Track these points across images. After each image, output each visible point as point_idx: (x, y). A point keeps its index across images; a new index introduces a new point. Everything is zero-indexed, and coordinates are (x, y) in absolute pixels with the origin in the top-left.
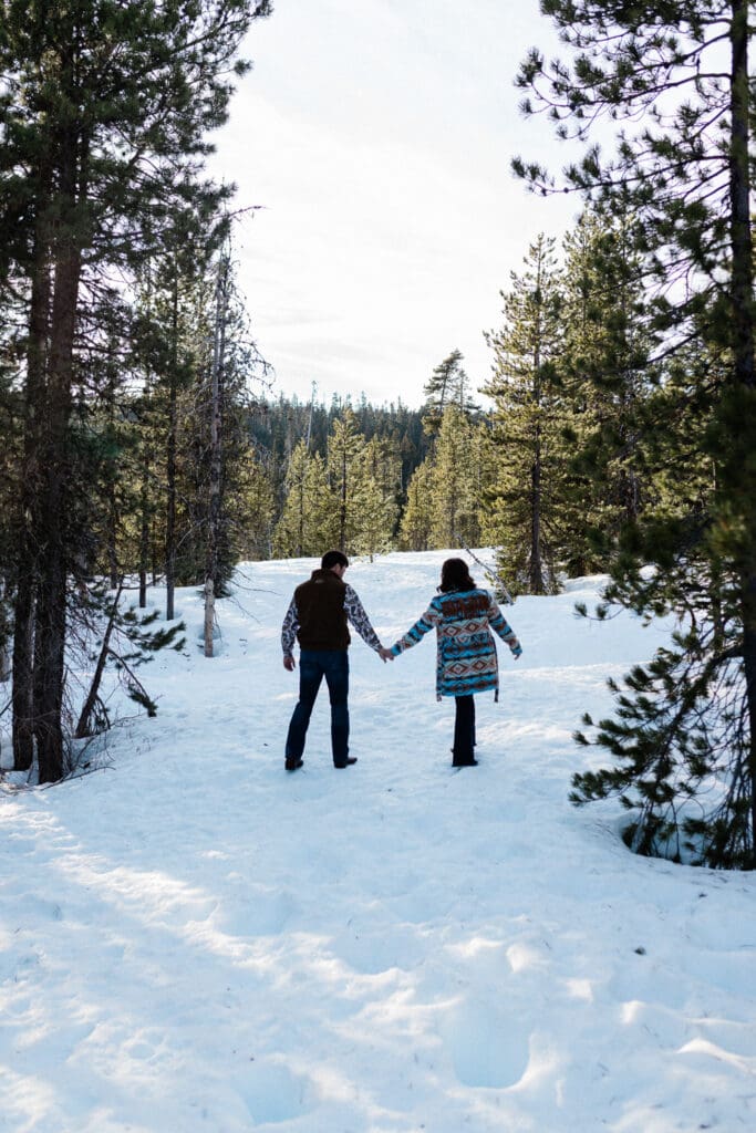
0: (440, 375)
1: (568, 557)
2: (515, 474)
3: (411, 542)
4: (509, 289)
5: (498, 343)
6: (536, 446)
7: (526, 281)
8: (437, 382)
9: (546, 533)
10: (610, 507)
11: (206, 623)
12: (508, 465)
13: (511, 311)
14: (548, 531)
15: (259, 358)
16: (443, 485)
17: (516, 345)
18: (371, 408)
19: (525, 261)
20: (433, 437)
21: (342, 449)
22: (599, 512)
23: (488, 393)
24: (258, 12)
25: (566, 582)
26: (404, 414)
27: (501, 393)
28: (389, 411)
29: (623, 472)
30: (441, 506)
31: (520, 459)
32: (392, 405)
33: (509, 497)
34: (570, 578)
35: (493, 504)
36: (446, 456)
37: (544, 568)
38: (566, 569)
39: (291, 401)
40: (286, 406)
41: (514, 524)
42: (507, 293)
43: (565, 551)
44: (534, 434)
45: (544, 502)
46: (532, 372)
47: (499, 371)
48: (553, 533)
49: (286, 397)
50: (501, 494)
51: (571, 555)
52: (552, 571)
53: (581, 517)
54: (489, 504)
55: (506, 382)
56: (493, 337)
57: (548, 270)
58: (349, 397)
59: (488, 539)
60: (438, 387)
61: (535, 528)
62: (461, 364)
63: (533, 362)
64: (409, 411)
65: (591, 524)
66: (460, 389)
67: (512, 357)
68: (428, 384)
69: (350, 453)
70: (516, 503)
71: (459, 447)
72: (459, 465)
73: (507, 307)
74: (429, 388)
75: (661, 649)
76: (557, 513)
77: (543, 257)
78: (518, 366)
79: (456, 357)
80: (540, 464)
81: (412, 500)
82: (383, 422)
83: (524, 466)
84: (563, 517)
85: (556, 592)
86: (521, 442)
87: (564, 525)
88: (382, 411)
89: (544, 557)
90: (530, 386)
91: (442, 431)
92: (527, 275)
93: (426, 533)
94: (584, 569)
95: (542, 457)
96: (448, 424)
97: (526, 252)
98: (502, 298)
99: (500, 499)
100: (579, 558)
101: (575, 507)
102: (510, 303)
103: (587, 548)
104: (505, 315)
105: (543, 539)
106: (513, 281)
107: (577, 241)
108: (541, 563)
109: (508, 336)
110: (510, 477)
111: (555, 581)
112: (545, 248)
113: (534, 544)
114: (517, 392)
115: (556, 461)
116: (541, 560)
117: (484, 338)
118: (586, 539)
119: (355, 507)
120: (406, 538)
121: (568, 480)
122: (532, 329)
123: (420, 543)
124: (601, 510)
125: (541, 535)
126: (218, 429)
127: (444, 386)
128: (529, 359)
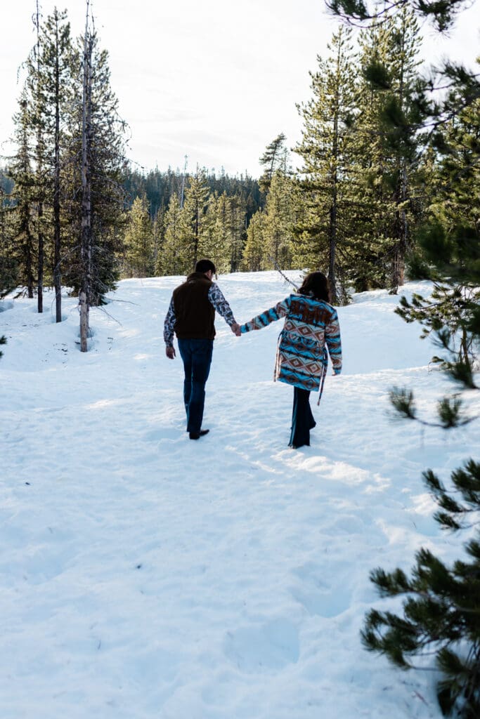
0: (271, 151)
1: (355, 277)
2: (318, 214)
3: (249, 265)
4: (316, 70)
5: (307, 112)
6: (333, 192)
7: (329, 63)
8: (268, 156)
9: (340, 259)
10: (388, 239)
11: (81, 326)
12: (312, 207)
13: (317, 87)
14: (341, 257)
15: (119, 119)
16: (271, 226)
17: (320, 112)
18: (228, 177)
19: (329, 47)
20: (266, 194)
21: (195, 198)
22: (379, 243)
23: (298, 152)
25: (354, 295)
26: (249, 181)
27: (308, 151)
28: (240, 179)
29: (397, 213)
30: (269, 241)
31: (321, 201)
32: (242, 176)
33: (313, 231)
34: (356, 292)
35: (300, 236)
36: (273, 206)
37: (338, 285)
38: (354, 285)
39: (175, 172)
40: (172, 176)
41: (316, 252)
42: (314, 73)
43: (353, 272)
44: (332, 183)
45: (339, 234)
46: (331, 134)
47: (307, 134)
48: (345, 259)
49: (172, 169)
50: (306, 229)
51: (358, 275)
52: (344, 287)
53: (366, 247)
54: (298, 237)
55: (312, 142)
56: (302, 107)
57: (346, 55)
59: (296, 263)
60: (269, 159)
61: (332, 254)
62: (284, 143)
63: (333, 127)
64: (252, 179)
65: (373, 252)
66: (284, 160)
67: (314, 123)
68: (262, 157)
69: (201, 200)
70: (317, 236)
71: (282, 200)
72: (281, 212)
73: (314, 84)
74: (263, 160)
75: (435, 357)
76: (348, 244)
77: (342, 43)
78: (322, 130)
79: (282, 138)
80: (337, 206)
81: (250, 237)
82: (235, 187)
83: (325, 208)
84: (352, 246)
85: (346, 303)
86: (322, 189)
87: (353, 253)
88: (235, 179)
89: (338, 277)
90: (330, 146)
91: (271, 189)
92: (330, 59)
93: (259, 259)
94: (367, 285)
95: (339, 200)
96: (275, 184)
97: (330, 40)
98: (311, 77)
99: (306, 232)
100: (364, 277)
101: (362, 239)
102: (317, 81)
103: (370, 270)
104: (312, 90)
105: (338, 263)
106: (319, 63)
107: (368, 37)
108: (336, 281)
109: (313, 106)
110: (313, 215)
111: (345, 295)
112: (344, 37)
113: (331, 266)
114: (320, 151)
115: (347, 204)
116: (336, 278)
117: (296, 108)
118: (370, 263)
119: (204, 240)
120: (246, 262)
121: (357, 219)
122: (332, 100)
123: (256, 266)
124: (382, 242)
125: (336, 260)
126: (87, 175)
127: (273, 159)
128: (331, 125)
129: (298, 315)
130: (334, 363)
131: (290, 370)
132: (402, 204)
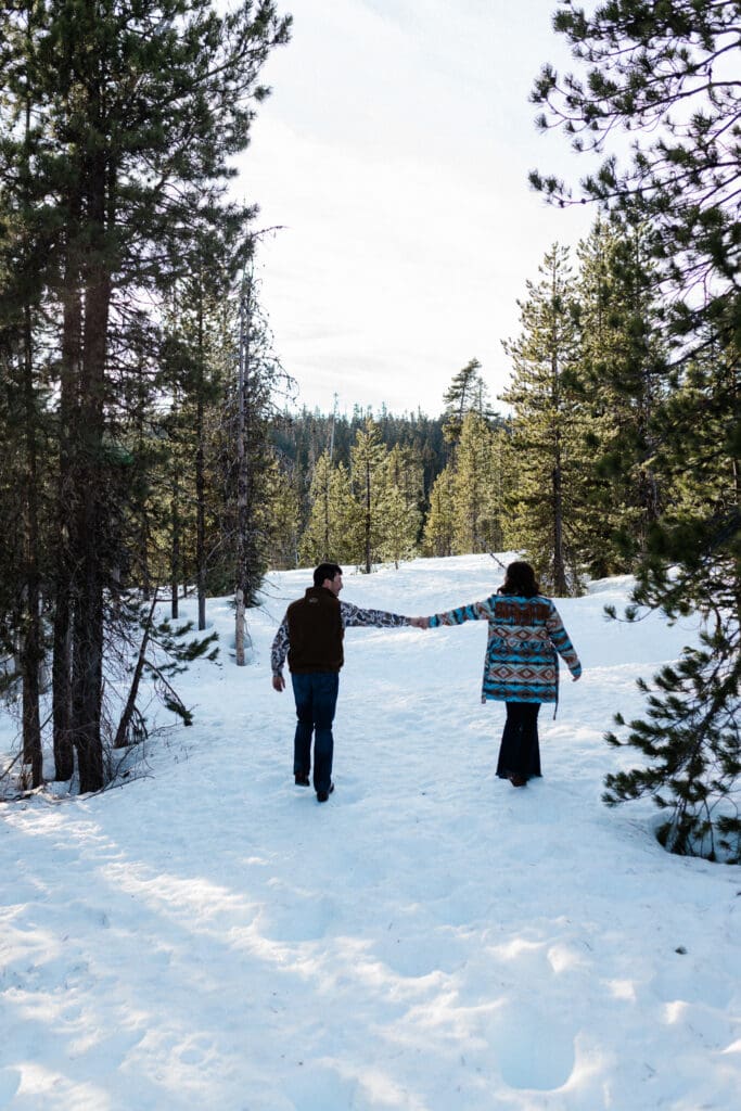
0: (458, 384)
1: (590, 559)
2: (536, 479)
3: (435, 547)
4: (525, 298)
5: (516, 351)
6: (556, 451)
7: (542, 289)
8: (456, 391)
9: (568, 536)
10: (630, 509)
11: (237, 632)
12: (529, 470)
13: (527, 320)
14: (569, 534)
15: (283, 373)
16: (465, 491)
17: (533, 352)
18: (392, 418)
19: (541, 270)
20: (453, 444)
21: (365, 459)
22: (620, 514)
23: (507, 400)
24: (276, 40)
25: (590, 583)
26: (424, 422)
27: (520, 399)
28: (410, 420)
29: (643, 474)
30: (463, 512)
31: (541, 463)
32: (412, 415)
33: (531, 502)
34: (593, 579)
35: (515, 509)
36: (467, 463)
37: (567, 570)
38: (589, 571)
39: (313, 413)
40: (309, 419)
41: (536, 528)
42: (523, 302)
43: (587, 553)
44: (554, 439)
45: (566, 505)
46: (550, 378)
47: (518, 378)
48: (575, 536)
49: (308, 409)
50: (523, 499)
51: (593, 557)
52: (576, 573)
53: (602, 519)
54: (511, 509)
55: (525, 389)
56: (510, 345)
57: (563, 278)
58: (370, 407)
59: (510, 543)
60: (457, 396)
61: (557, 531)
62: (478, 373)
63: (551, 368)
64: (428, 420)
65: (612, 526)
66: (478, 397)
67: (530, 364)
68: (447, 392)
69: (373, 462)
70: (537, 507)
71: (480, 454)
72: (480, 471)
73: (523, 316)
74: (449, 396)
75: (687, 648)
76: (578, 516)
77: (558, 265)
78: (536, 373)
79: (474, 365)
80: (561, 468)
81: (434, 507)
82: (404, 431)
83: (545, 471)
84: (584, 520)
85: (580, 594)
86: (542, 447)
87: (586, 528)
88: (403, 420)
89: (566, 560)
90: (548, 392)
91: (462, 439)
92: (543, 283)
93: (449, 538)
94: (607, 570)
95: (563, 461)
96: (468, 431)
97: (541, 261)
98: (519, 307)
99: (522, 503)
100: (602, 559)
101: (596, 509)
102: (527, 312)
103: (609, 550)
104: (522, 323)
105: (566, 542)
106: (529, 290)
107: (591, 248)
108: (564, 566)
109: (526, 344)
110: (531, 481)
111: (578, 583)
112: (559, 257)
113: (557, 546)
114: (536, 398)
115: (576, 464)
116: (564, 562)
117: (502, 346)
118: (608, 541)
119: (379, 515)
120: (430, 544)
121: (589, 483)
122: (549, 336)
123: (444, 548)
124: (623, 512)
125: (563, 537)
126: (244, 443)
127: (463, 394)
128: (546, 365)
129: (507, 618)
130: (568, 662)
131: (521, 684)
132: (647, 463)
